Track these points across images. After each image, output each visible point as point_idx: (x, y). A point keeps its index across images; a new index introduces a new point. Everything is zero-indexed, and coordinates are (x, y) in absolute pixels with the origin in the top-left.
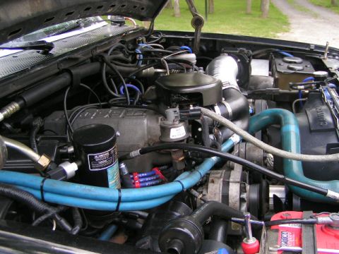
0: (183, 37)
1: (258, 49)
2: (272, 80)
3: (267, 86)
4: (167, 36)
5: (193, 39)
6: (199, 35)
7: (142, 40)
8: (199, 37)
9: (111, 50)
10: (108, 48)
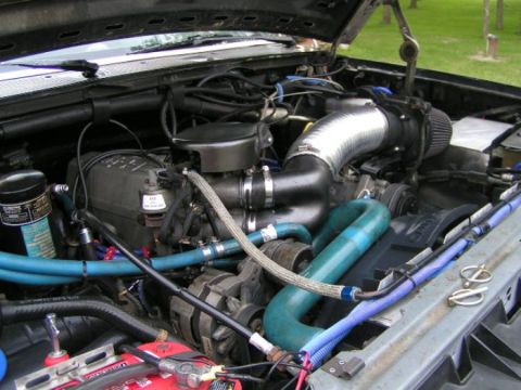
0: (390, 73)
1: (506, 105)
2: (487, 157)
3: (477, 168)
4: (369, 69)
5: (404, 78)
6: (412, 72)
7: (307, 71)
8: (413, 76)
9: (205, 80)
10: (201, 76)
